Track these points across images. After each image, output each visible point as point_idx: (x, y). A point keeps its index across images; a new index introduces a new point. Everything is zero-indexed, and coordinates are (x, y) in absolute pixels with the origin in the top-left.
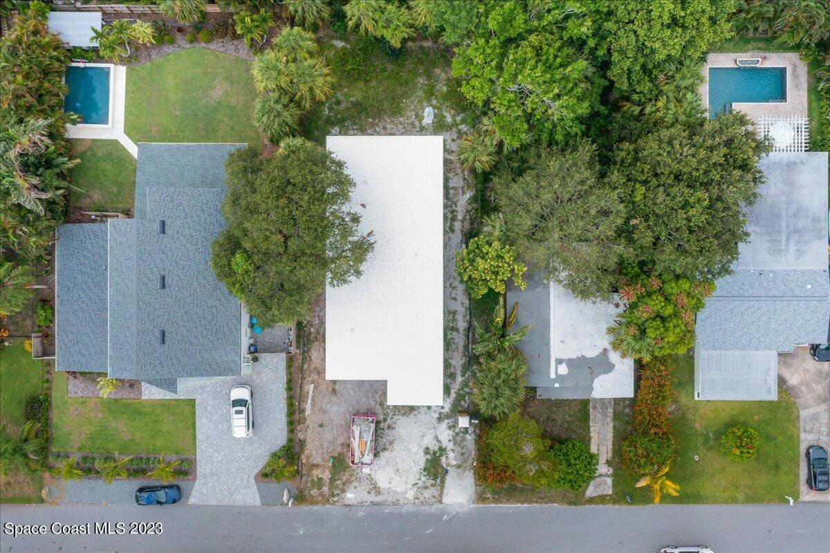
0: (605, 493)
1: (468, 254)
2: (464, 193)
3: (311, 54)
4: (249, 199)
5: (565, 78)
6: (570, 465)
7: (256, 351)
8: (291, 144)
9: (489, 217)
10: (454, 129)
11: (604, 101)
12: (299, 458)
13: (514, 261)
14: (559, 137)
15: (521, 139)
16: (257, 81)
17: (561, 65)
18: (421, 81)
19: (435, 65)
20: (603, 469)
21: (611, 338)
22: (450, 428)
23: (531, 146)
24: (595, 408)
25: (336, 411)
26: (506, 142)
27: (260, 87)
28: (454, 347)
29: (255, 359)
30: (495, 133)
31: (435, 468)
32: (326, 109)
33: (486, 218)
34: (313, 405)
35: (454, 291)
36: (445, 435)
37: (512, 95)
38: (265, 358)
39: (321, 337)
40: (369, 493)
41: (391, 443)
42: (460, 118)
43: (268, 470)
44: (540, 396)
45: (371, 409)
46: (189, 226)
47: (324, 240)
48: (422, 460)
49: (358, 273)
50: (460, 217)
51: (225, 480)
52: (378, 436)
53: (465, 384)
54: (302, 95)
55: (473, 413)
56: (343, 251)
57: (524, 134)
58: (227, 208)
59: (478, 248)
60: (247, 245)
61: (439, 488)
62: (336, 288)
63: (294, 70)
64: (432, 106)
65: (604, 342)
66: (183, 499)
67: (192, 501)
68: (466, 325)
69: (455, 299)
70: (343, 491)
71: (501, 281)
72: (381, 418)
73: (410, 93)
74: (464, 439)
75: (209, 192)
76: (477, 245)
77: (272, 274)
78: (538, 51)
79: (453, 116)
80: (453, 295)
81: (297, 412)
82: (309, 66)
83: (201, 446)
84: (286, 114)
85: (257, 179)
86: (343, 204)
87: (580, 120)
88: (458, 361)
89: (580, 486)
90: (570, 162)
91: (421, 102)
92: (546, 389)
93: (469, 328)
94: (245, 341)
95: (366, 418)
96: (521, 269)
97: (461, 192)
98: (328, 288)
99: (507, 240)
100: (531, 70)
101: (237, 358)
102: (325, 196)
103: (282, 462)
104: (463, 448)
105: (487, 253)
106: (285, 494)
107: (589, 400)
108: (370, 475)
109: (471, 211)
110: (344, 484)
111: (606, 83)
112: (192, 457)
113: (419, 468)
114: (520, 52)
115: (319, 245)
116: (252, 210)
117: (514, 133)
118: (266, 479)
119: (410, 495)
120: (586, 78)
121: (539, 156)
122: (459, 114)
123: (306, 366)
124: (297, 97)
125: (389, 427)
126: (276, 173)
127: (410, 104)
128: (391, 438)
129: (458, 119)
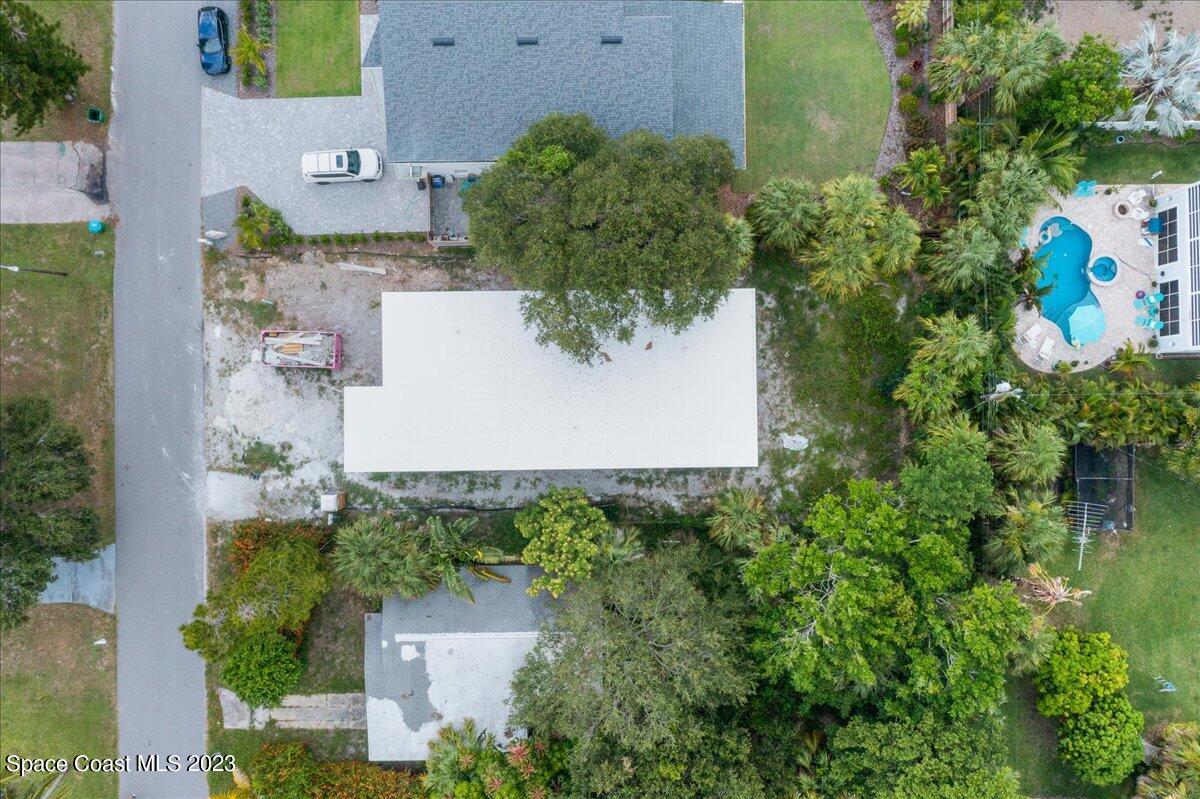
0: (226, 718)
1: (581, 508)
2: (679, 498)
3: (879, 264)
4: (653, 171)
5: (847, 654)
6: (261, 666)
7: (433, 186)
8: (741, 235)
9: (639, 538)
10: (775, 482)
11: (817, 709)
12: (273, 253)
13: (569, 577)
14: (758, 645)
15: (753, 586)
16: (838, 183)
17: (866, 647)
18: (848, 430)
19: (871, 450)
20: (262, 715)
21: (459, 726)
22: (322, 481)
23: (745, 601)
24: (355, 701)
25: (344, 310)
26: (748, 563)
27: (829, 188)
28: (445, 485)
29: (421, 185)
30: (766, 544)
31: (260, 459)
32: (802, 288)
33: (637, 533)
34: (354, 274)
35: (528, 485)
36: (312, 474)
37: (819, 572)
38: (423, 199)
39: (457, 284)
40: (222, 360)
41: (298, 392)
42: (792, 490)
43: (254, 207)
44: (369, 618)
45: (348, 362)
46: (614, 80)
47: (589, 287)
48: (272, 439)
49: (543, 340)
50: (642, 492)
51: (239, 141)
52: (308, 372)
53: (389, 503)
54: (817, 251)
55: (343, 516)
56: (577, 316)
57: (761, 591)
58: (639, 138)
59: (589, 522)
60: (581, 169)
61: (231, 466)
62: (519, 306)
63: (854, 237)
64: (810, 447)
65: (453, 716)
66: (210, 78)
67: (207, 92)
68: (478, 503)
69: (518, 486)
70: (225, 321)
71: (539, 557)
72: (336, 377)
73: (829, 413)
74: (304, 502)
75: (668, 110)
76: (594, 521)
77: (538, 206)
78: (888, 611)
79: (794, 480)
80: (523, 484)
81: (343, 250)
82: (861, 260)
83: (289, 105)
84: (788, 226)
85: (685, 183)
86: (648, 314)
87: (785, 678)
88: (423, 493)
89: (230, 681)
90: (718, 664)
91: (816, 430)
92: (379, 627)
93: (474, 508)
94: (448, 169)
95: (334, 354)
96: (556, 586)
97: (680, 493)
98: (519, 294)
99: (601, 568)
100: (858, 601)
101: (414, 156)
102: (656, 288)
103: (265, 227)
104: (292, 501)
105: (581, 537)
106: (217, 233)
107: (364, 692)
108: (249, 361)
109: (652, 509)
110: (235, 322)
111: (844, 714)
112: (273, 92)
113: (261, 435)
114: (886, 582)
115: (581, 280)
116: (636, 175)
117: (764, 575)
118: (240, 203)
119: (220, 423)
120: (852, 683)
121: (729, 614)
122: (798, 488)
123: (413, 262)
124: (814, 243)
125: (322, 389)
126: (693, 212)
127: (812, 415)
128: (306, 392)
129: (791, 488)
